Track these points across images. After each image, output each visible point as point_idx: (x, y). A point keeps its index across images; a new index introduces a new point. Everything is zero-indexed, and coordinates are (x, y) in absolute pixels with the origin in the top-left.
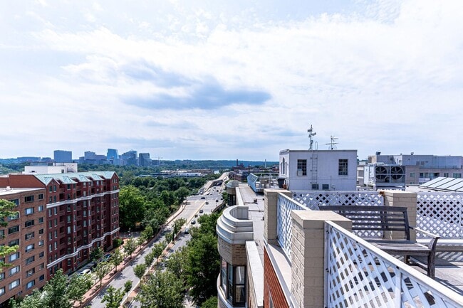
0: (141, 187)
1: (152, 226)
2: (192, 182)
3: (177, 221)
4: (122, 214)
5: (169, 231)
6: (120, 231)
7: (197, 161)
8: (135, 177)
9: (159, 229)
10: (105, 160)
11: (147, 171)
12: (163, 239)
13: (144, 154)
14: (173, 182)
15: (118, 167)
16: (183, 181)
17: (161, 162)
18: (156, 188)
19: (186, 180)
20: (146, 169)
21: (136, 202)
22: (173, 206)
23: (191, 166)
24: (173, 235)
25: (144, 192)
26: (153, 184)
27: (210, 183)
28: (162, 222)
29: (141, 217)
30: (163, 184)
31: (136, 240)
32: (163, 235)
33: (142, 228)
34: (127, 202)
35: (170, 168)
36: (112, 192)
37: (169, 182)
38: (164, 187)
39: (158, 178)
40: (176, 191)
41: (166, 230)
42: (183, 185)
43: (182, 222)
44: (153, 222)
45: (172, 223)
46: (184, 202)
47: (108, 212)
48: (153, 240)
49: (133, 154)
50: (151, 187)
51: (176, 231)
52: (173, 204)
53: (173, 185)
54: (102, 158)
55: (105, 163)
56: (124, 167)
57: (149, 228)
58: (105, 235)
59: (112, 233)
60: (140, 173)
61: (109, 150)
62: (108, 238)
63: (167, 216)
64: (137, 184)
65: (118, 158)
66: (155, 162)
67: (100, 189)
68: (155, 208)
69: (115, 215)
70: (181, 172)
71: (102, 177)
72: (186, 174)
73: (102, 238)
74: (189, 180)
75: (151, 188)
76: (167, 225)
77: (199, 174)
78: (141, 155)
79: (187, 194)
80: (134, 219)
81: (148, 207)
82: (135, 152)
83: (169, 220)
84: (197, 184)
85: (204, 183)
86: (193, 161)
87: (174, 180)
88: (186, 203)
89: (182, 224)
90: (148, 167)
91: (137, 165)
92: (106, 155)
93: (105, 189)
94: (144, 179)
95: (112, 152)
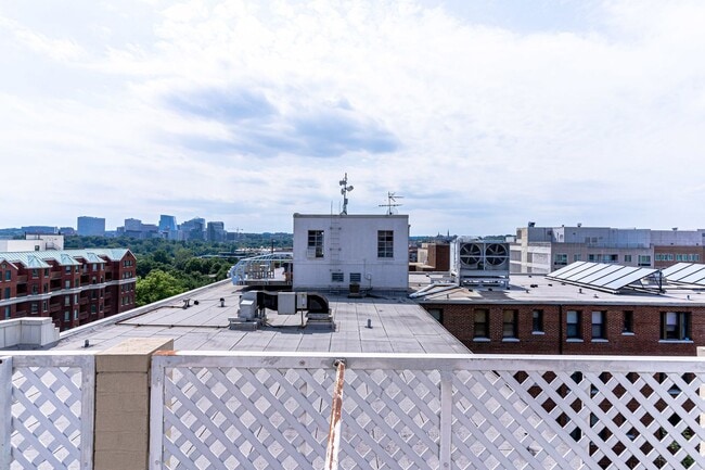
8: (193, 259)
10: (156, 232)
11: (217, 249)
13: (215, 224)
15: (174, 242)
17: (242, 236)
18: (220, 276)
20: (216, 246)
23: (285, 242)
26: (217, 269)
35: (251, 245)
36: (121, 282)
49: (199, 223)
50: (213, 273)
54: (151, 229)
55: (155, 236)
56: (183, 242)
60: (207, 252)
61: (162, 217)
64: (192, 269)
65: (176, 228)
66: (232, 236)
67: (98, 277)
71: (106, 258)
75: (214, 276)
78: (210, 224)
82: (203, 220)
90: (221, 243)
91: (203, 240)
92: (158, 225)
93: (108, 277)
94: (205, 261)
95: (167, 220)
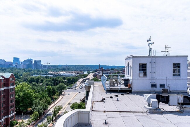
0: (34, 83)
1: (38, 111)
2: (69, 80)
3: (56, 107)
4: (17, 103)
5: (50, 114)
6: (16, 114)
7: (73, 66)
8: (31, 77)
9: (44, 113)
10: (12, 65)
11: (39, 72)
12: (46, 120)
13: (37, 61)
14: (56, 80)
15: (20, 69)
16: (63, 79)
17: (49, 66)
18: (44, 84)
19: (64, 79)
20: (39, 71)
21: (28, 94)
22: (55, 96)
23: (69, 69)
24: (53, 118)
25: (35, 87)
26: (42, 81)
27: (81, 80)
28: (45, 108)
29: (31, 104)
30: (49, 81)
31: (26, 121)
32: (46, 117)
33: (31, 113)
34: (21, 94)
35: (54, 70)
36: (10, 87)
37: (53, 80)
38: (49, 83)
39: (46, 77)
40: (58, 86)
41: (48, 113)
42: (63, 82)
43: (60, 108)
44: (39, 108)
45: (53, 109)
46: (63, 93)
47: (7, 102)
48: (39, 121)
49: (30, 61)
50: (41, 83)
51: (55, 115)
52: (54, 95)
53: (55, 82)
54: (10, 64)
55: (12, 67)
56: (24, 69)
57: (36, 112)
58: (4, 118)
59: (10, 116)
60: (35, 74)
61: (15, 58)
62: (7, 120)
63: (50, 104)
64: (31, 81)
65: (20, 63)
66: (45, 66)
68: (41, 98)
69: (12, 103)
70: (62, 73)
71: (3, 77)
72: (65, 74)
73: (3, 120)
74: (67, 78)
75: (41, 84)
76: (50, 110)
77: (74, 74)
78: (35, 61)
79: (64, 88)
80: (27, 106)
81: (36, 98)
82: (32, 59)
83: (50, 107)
84: (71, 81)
85: (76, 80)
86: (70, 66)
87: (56, 78)
88: (64, 95)
89: (59, 110)
90: (40, 70)
91: (33, 68)
92: (12, 62)
93: (5, 85)
94: (36, 78)
95: (16, 59)
